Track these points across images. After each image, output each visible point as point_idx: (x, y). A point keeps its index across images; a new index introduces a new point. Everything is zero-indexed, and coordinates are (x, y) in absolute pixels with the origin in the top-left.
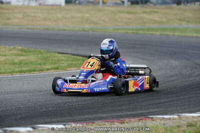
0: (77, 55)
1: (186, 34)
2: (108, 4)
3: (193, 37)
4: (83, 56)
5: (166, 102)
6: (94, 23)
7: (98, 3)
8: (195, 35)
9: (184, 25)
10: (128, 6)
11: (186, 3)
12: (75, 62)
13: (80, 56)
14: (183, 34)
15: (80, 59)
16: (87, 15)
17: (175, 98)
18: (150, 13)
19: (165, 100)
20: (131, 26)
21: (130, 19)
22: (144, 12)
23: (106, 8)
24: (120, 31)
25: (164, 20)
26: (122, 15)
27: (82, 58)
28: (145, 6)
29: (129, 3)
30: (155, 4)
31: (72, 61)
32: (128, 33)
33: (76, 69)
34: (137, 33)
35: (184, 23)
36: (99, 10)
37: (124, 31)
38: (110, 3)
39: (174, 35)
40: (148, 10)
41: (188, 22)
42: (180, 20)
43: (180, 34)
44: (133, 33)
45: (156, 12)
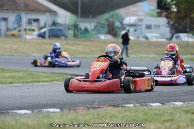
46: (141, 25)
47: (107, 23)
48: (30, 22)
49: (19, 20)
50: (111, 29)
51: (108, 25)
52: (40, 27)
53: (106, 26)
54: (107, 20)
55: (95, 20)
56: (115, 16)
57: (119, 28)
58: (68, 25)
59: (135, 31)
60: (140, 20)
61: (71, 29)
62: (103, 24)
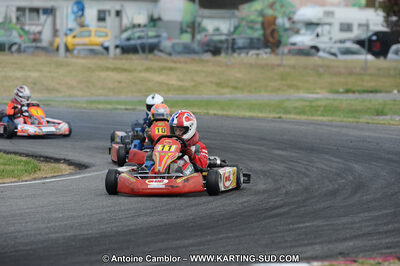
0: (16, 153)
1: (231, 113)
2: (75, 52)
3: (243, 118)
4: (27, 155)
5: (192, 245)
6: (49, 90)
7: (58, 49)
8: (248, 114)
9: (227, 94)
10: (115, 58)
11: (230, 51)
12: (11, 167)
13: (21, 154)
14: (225, 113)
15: (20, 161)
16: (35, 75)
17: (209, 238)
18: (160, 70)
19: (191, 241)
20: (123, 97)
21: (120, 82)
22: (148, 70)
23: (71, 60)
24: (100, 106)
25: (187, 84)
26: (103, 74)
27: (24, 159)
28: (150, 56)
29: (118, 51)
30: (170, 54)
31: (5, 164)
32: (116, 109)
33: (13, 180)
34: (134, 109)
35: (227, 90)
36: (60, 65)
37: (109, 107)
38: (79, 51)
39: (208, 114)
40: (156, 64)
41: (235, 88)
42: (218, 84)
43: (220, 113)
44: (127, 109)
45: (171, 69)
46: (330, 24)
47: (260, 19)
48: (101, 18)
49: (80, 13)
50: (268, 32)
51: (263, 24)
52: (123, 27)
53: (259, 26)
54: (261, 13)
55: (237, 13)
56: (277, 6)
57: (286, 30)
58: (181, 24)
59: (318, 35)
60: (329, 14)
61: (186, 32)
62: (252, 22)
